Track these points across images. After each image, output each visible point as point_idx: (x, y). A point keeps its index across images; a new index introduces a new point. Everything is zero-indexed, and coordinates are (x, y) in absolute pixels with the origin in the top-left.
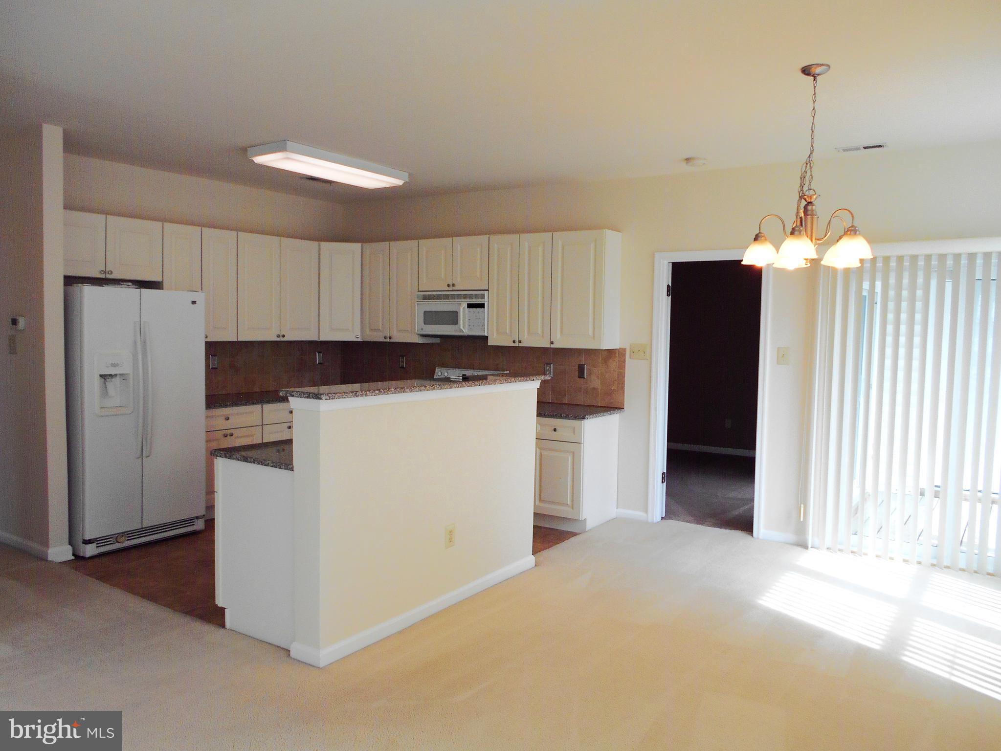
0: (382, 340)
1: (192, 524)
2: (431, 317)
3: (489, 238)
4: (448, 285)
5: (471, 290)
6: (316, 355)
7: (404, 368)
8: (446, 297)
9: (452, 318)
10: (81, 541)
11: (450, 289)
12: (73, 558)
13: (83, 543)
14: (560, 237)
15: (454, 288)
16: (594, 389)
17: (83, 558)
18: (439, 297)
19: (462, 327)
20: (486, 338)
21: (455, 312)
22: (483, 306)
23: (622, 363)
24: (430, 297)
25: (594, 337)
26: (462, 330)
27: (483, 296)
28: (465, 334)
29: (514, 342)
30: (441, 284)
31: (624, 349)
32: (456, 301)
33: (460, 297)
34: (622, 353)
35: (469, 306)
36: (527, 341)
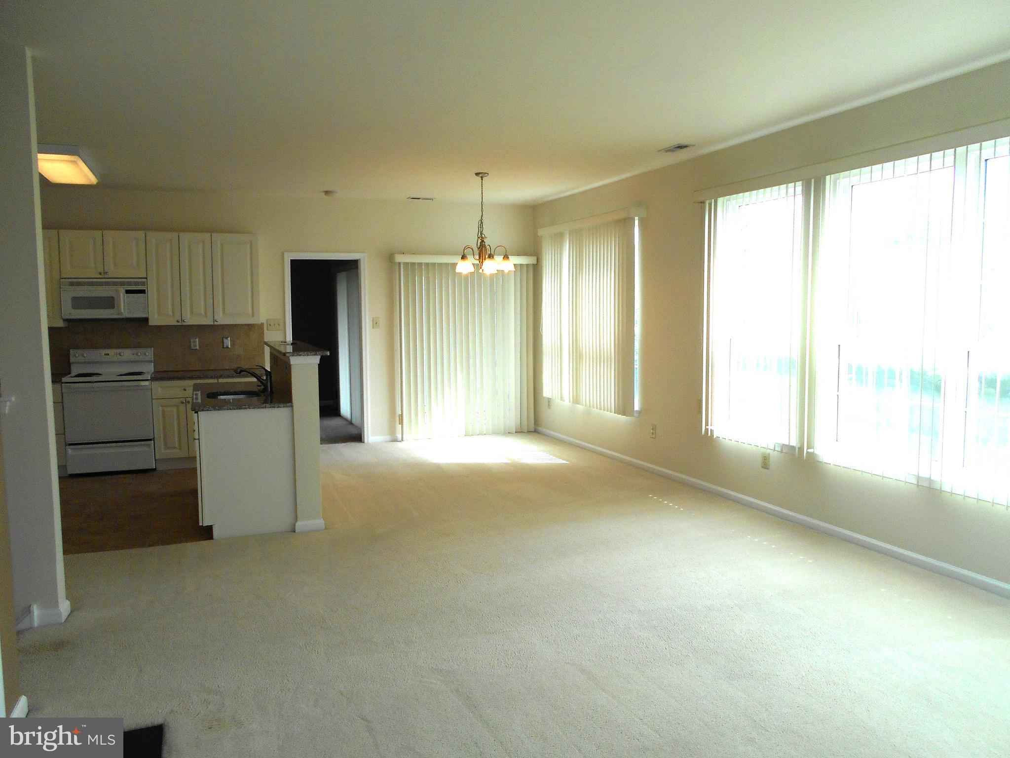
2: (78, 303)
3: (146, 232)
4: (101, 274)
5: (131, 278)
8: (100, 284)
9: (110, 303)
11: (100, 276)
14: (218, 238)
15: (106, 276)
16: (238, 356)
18: (91, 284)
19: (122, 311)
20: (146, 320)
21: (113, 298)
22: (143, 292)
23: (262, 334)
24: (79, 284)
25: (253, 315)
26: (121, 313)
27: (143, 284)
28: (124, 317)
29: (178, 322)
30: (91, 272)
31: (262, 324)
32: (112, 288)
33: (114, 284)
34: (260, 327)
35: (128, 292)
36: (190, 320)
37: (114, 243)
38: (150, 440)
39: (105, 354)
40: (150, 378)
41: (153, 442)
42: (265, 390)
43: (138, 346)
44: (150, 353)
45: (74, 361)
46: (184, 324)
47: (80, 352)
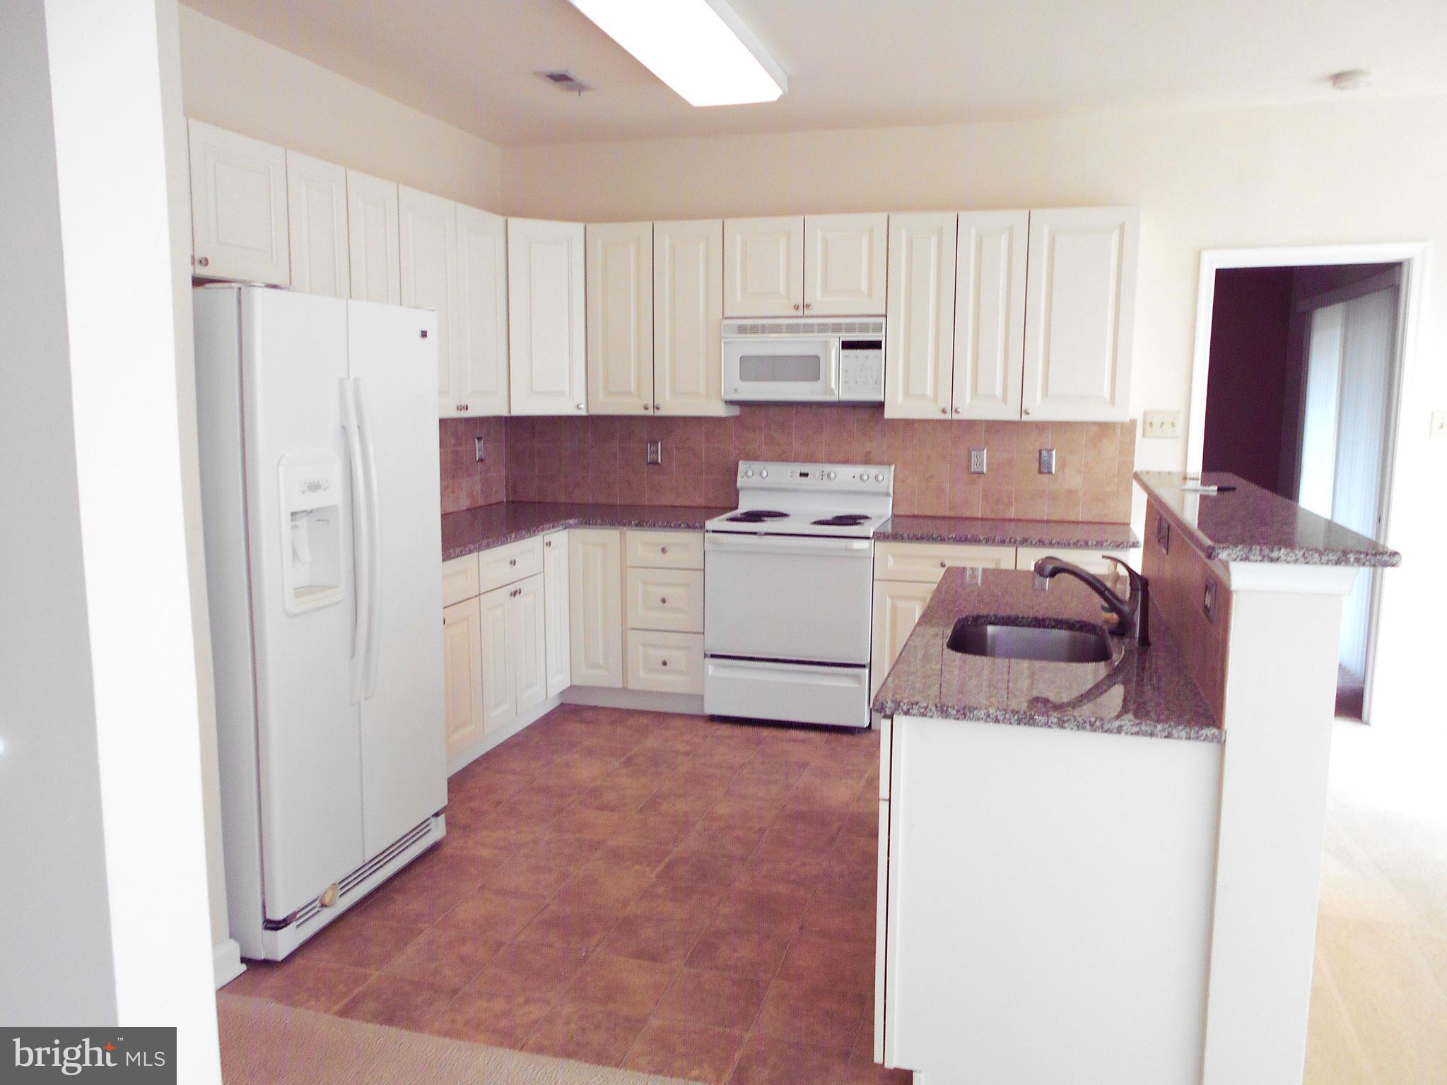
0: (639, 411)
1: (426, 830)
2: (753, 367)
3: (889, 217)
4: (797, 308)
6: (475, 444)
7: (656, 463)
8: (792, 329)
9: (810, 367)
10: (260, 923)
11: (794, 313)
12: (243, 968)
13: (266, 928)
14: (1045, 221)
15: (807, 312)
16: (1071, 492)
17: (268, 964)
18: (776, 329)
19: (833, 386)
20: (880, 406)
21: (817, 358)
22: (876, 345)
23: (1128, 448)
24: (754, 330)
25: (1112, 401)
26: (832, 392)
27: (878, 328)
28: (834, 398)
29: (944, 411)
30: (779, 306)
31: (1133, 422)
32: (817, 337)
33: (823, 328)
34: (1128, 429)
35: (847, 345)
36: (971, 409)
37: (825, 242)
38: (863, 666)
39: (802, 475)
40: (871, 535)
41: (867, 671)
42: (1122, 630)
43: (867, 461)
44: (884, 476)
45: (746, 485)
46: (955, 417)
47: (756, 466)
